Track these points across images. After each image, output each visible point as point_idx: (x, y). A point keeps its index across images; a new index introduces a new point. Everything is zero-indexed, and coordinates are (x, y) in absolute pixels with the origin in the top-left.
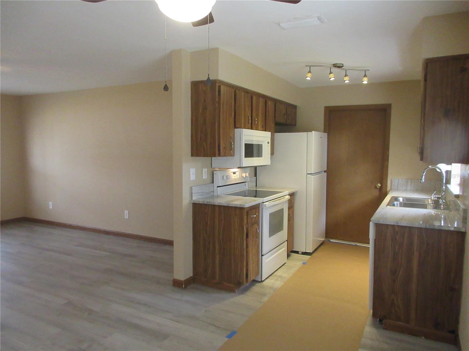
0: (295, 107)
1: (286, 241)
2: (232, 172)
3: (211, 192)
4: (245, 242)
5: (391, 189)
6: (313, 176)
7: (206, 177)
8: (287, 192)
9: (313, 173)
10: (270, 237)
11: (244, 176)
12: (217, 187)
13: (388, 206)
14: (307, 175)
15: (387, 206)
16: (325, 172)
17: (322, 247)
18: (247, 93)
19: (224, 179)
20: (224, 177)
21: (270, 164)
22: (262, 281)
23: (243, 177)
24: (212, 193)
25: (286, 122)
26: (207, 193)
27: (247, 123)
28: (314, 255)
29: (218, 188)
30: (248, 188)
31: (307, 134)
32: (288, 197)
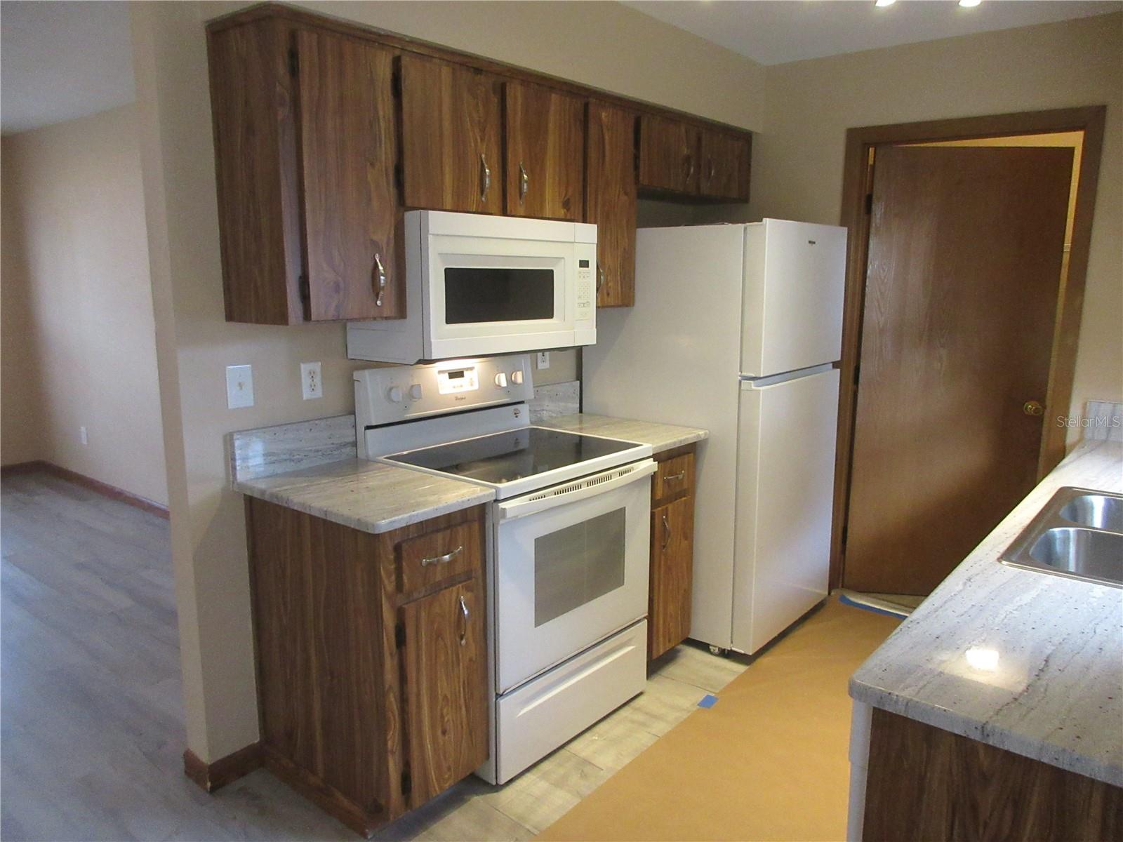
0: (744, 138)
1: (645, 618)
2: (440, 372)
3: (345, 445)
4: (390, 664)
5: (1081, 439)
6: (761, 388)
7: (319, 393)
8: (648, 447)
9: (762, 376)
10: (538, 623)
11: (504, 384)
12: (368, 428)
13: (1004, 562)
14: (740, 382)
15: (1000, 559)
16: (836, 365)
17: (809, 627)
18: (478, 71)
19: (394, 402)
20: (393, 391)
21: (595, 343)
22: (498, 788)
23: (499, 386)
24: (348, 450)
25: (698, 188)
26: (318, 451)
27: (476, 188)
28: (764, 661)
29: (369, 432)
30: (532, 423)
31: (745, 229)
32: (650, 466)
